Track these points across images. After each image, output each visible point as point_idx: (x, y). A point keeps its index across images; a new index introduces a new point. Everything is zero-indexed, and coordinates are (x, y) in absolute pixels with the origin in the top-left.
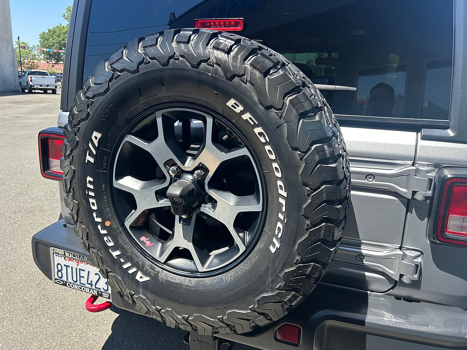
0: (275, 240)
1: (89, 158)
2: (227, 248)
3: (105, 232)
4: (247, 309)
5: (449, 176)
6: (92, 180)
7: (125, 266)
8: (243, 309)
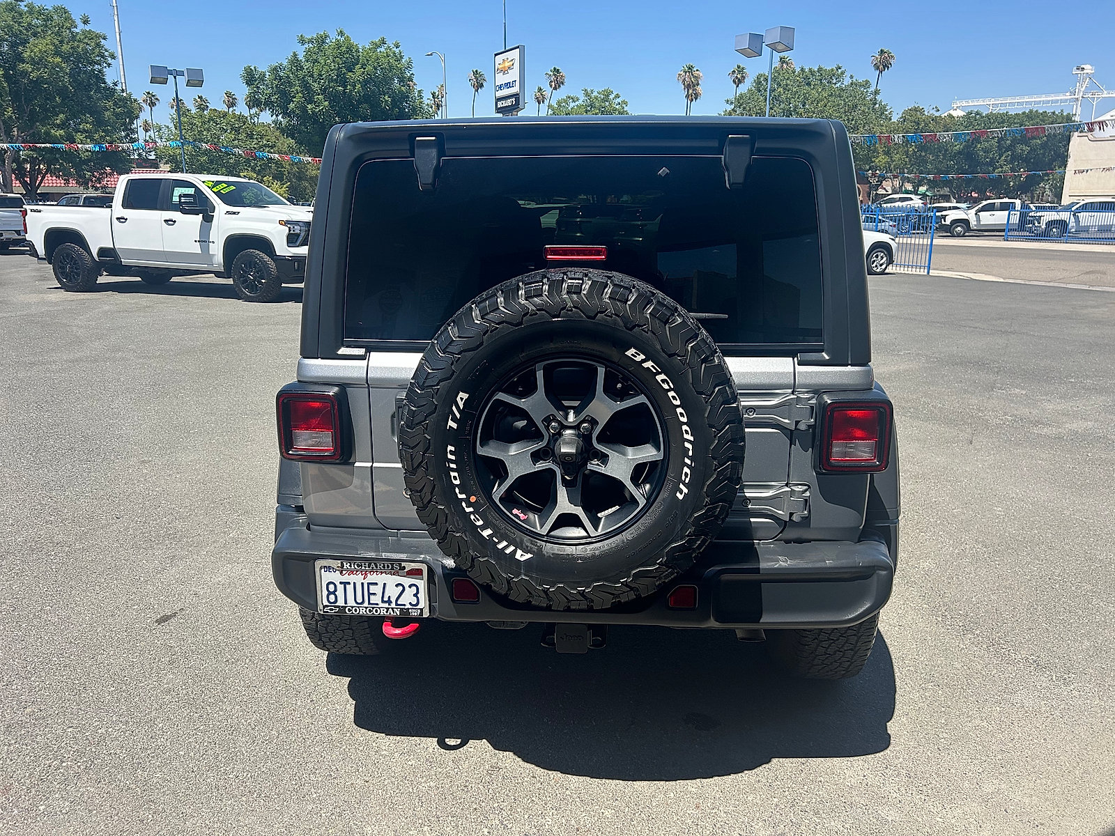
0: (681, 486)
1: (451, 424)
2: (617, 507)
3: (471, 509)
4: (654, 565)
5: (829, 402)
6: (453, 449)
7: (500, 546)
8: (650, 566)
